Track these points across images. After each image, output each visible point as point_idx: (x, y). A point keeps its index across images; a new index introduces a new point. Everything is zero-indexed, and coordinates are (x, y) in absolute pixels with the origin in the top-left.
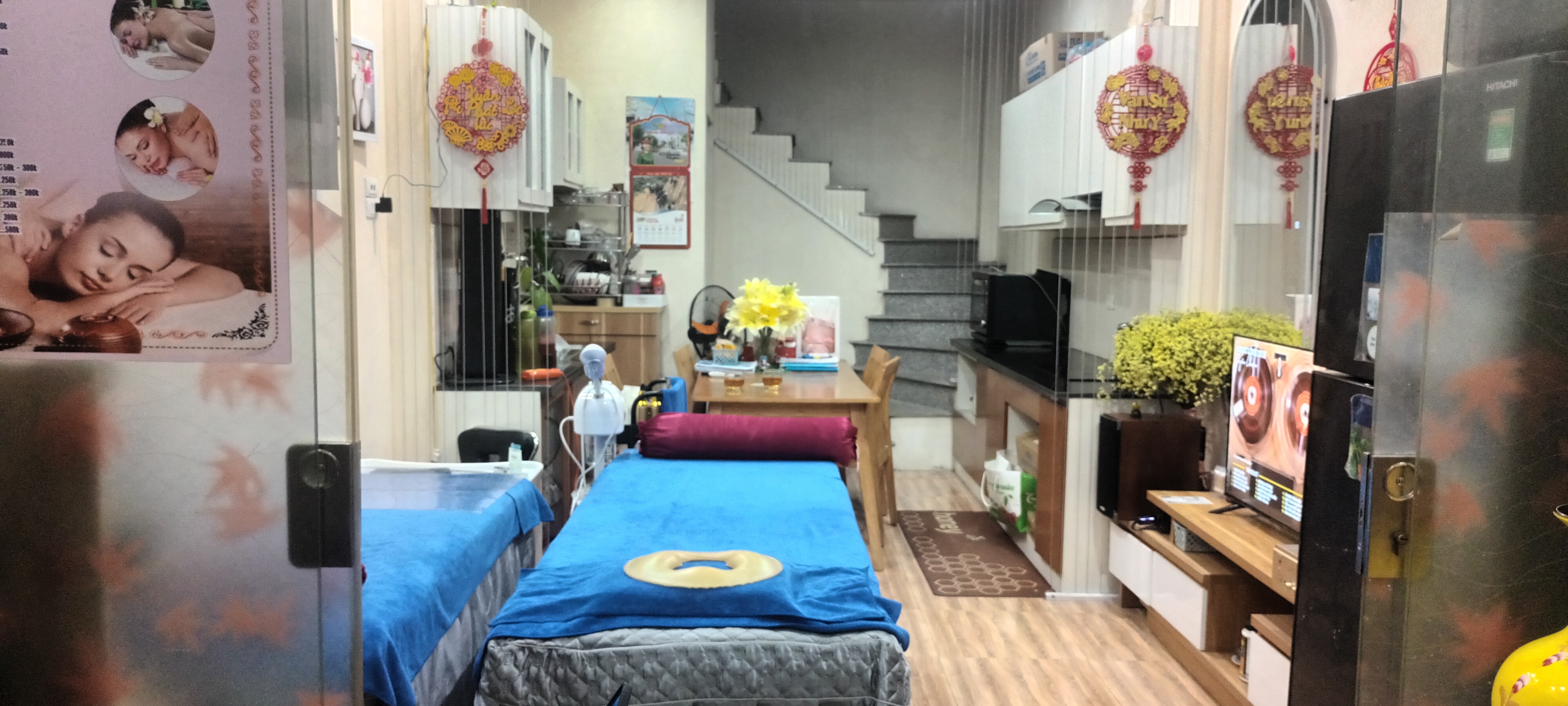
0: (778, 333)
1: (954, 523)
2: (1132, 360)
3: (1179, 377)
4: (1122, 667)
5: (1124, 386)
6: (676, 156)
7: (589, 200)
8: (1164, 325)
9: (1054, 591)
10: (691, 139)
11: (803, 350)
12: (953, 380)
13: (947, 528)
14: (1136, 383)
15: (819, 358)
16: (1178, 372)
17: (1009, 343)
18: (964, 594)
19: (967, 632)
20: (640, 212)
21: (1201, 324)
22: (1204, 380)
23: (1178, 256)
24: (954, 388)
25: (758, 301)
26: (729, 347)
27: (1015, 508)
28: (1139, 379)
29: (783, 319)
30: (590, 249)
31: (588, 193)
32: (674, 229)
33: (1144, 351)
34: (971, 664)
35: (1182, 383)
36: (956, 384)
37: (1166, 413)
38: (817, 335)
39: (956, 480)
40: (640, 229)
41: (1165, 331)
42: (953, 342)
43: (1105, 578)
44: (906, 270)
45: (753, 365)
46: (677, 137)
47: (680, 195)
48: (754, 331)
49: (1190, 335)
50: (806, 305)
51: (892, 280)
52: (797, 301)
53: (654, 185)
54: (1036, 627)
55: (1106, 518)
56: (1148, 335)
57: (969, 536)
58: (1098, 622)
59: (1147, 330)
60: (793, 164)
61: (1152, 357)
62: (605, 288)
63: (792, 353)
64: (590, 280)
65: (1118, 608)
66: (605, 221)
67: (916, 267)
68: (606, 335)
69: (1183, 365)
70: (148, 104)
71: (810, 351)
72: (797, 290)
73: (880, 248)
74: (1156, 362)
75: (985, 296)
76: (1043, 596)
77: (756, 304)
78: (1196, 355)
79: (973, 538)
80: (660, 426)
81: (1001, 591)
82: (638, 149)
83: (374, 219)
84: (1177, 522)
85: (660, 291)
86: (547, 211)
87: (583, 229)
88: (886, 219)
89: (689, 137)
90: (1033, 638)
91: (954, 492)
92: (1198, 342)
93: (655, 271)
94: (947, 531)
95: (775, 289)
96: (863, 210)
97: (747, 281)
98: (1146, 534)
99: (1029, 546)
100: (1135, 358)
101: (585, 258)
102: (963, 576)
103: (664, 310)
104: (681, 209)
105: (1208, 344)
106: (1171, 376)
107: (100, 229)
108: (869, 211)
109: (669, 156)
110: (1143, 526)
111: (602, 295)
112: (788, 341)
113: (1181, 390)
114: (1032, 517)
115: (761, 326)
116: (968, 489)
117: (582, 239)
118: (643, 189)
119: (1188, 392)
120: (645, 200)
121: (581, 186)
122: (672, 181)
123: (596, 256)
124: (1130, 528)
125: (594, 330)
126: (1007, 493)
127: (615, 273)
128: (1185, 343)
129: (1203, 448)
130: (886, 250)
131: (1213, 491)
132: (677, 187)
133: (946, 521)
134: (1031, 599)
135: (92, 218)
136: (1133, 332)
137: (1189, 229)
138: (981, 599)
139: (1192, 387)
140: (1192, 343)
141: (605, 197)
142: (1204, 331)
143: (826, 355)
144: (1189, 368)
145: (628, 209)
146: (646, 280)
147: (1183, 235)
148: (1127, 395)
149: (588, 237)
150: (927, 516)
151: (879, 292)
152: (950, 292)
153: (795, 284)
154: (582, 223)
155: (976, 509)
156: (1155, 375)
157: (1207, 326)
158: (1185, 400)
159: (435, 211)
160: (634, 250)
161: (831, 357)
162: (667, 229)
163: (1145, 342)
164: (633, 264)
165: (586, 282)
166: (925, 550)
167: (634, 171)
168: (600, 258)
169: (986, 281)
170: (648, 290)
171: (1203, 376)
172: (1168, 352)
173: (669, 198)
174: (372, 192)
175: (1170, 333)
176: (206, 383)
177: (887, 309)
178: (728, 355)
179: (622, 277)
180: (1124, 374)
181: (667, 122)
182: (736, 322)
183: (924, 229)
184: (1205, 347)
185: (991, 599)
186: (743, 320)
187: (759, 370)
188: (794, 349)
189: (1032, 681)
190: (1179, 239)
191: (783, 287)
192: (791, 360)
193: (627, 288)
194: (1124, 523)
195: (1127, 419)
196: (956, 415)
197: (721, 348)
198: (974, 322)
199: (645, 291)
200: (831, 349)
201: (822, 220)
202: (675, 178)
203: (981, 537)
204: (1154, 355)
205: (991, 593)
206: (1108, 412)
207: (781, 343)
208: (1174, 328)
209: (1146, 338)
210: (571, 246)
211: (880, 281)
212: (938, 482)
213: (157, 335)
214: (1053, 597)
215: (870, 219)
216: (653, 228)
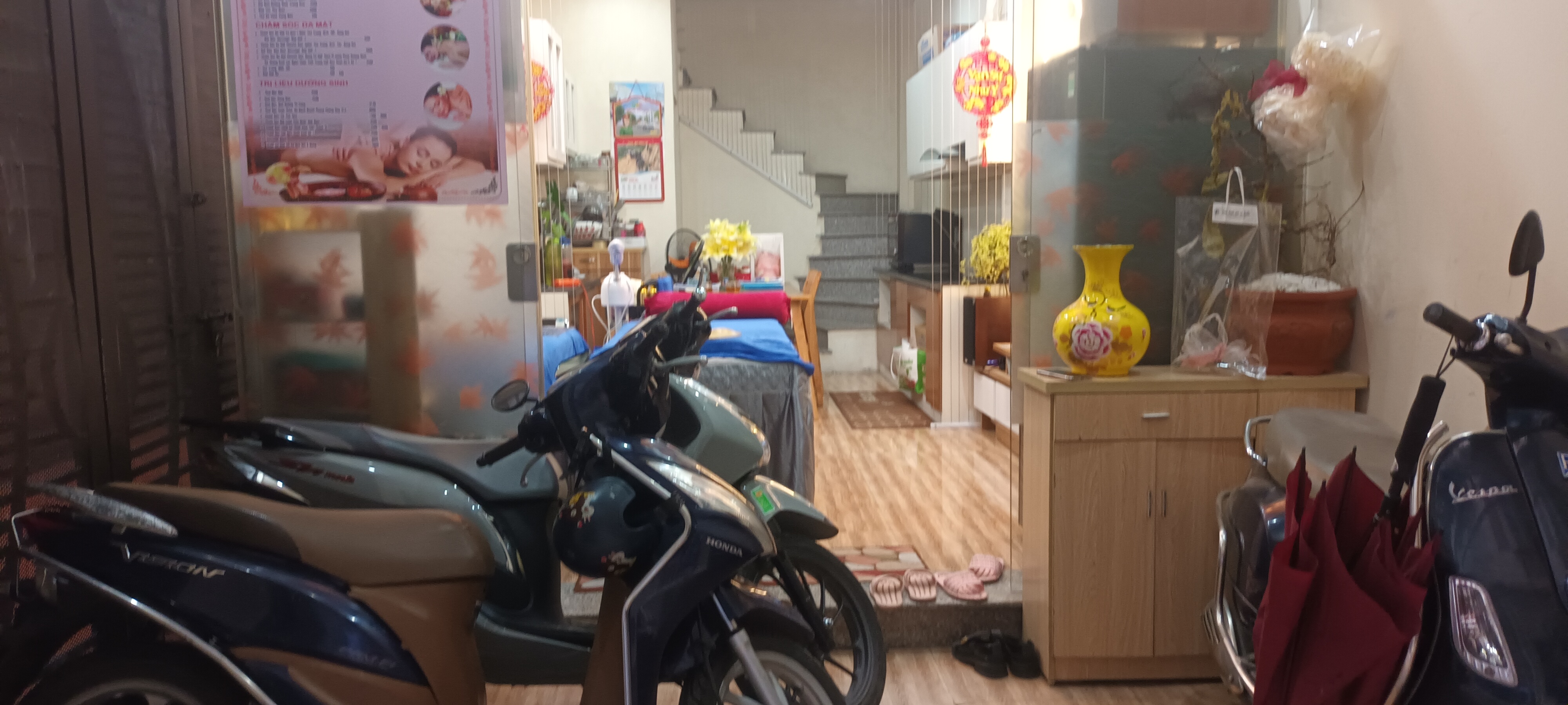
0: (736, 260)
1: (873, 397)
2: (982, 255)
5: (978, 274)
6: (651, 128)
7: (584, 164)
9: (935, 424)
10: (662, 115)
11: (756, 274)
12: (876, 301)
13: (868, 399)
14: (985, 272)
15: (768, 279)
18: (874, 428)
19: (873, 443)
20: (624, 173)
24: (876, 307)
25: (721, 236)
27: (914, 376)
29: (740, 249)
30: (586, 203)
31: (582, 159)
32: (651, 187)
36: (878, 303)
38: (767, 263)
39: (880, 377)
40: (624, 187)
42: (876, 271)
44: (839, 218)
46: (651, 113)
47: (655, 159)
48: (718, 258)
50: (757, 240)
51: (827, 226)
52: (748, 235)
53: (634, 152)
54: (920, 440)
55: (970, 368)
57: (883, 403)
60: (744, 135)
62: (599, 233)
64: (587, 227)
65: (981, 430)
66: (596, 182)
67: (847, 215)
70: (438, 85)
71: (761, 275)
72: (750, 228)
73: (817, 201)
75: (896, 232)
76: (928, 427)
77: (719, 239)
79: (886, 404)
81: (900, 426)
82: (620, 123)
84: (1006, 362)
85: (642, 235)
86: (562, 166)
87: (580, 188)
88: (820, 177)
89: (660, 113)
90: (917, 445)
91: (876, 382)
93: (638, 220)
94: (867, 401)
95: (733, 228)
96: (802, 170)
97: (711, 221)
98: (991, 373)
99: (923, 402)
101: (582, 210)
102: (874, 420)
103: (644, 251)
104: (656, 170)
107: (417, 144)
108: (807, 170)
109: (645, 128)
110: (990, 368)
111: (596, 239)
112: (744, 268)
114: (925, 381)
115: (723, 255)
116: (888, 380)
117: (579, 195)
118: (626, 155)
120: (627, 164)
122: (648, 148)
123: (590, 209)
124: (984, 371)
125: (591, 267)
126: (908, 366)
127: (606, 222)
130: (822, 202)
132: (652, 153)
133: (868, 396)
134: (920, 428)
135: (413, 139)
138: (886, 430)
141: (595, 161)
143: (774, 277)
146: (631, 227)
149: (583, 194)
150: (855, 394)
151: (817, 236)
152: (873, 233)
153: (748, 223)
154: (578, 183)
155: (891, 389)
160: (620, 203)
161: (778, 279)
162: (645, 186)
164: (620, 215)
165: (583, 231)
166: (850, 411)
167: (617, 141)
168: (593, 210)
170: (633, 234)
173: (646, 162)
176: (468, 216)
177: (824, 249)
179: (612, 224)
181: (642, 102)
182: (706, 253)
183: (853, 186)
185: (893, 430)
186: (709, 250)
191: (739, 225)
193: (616, 233)
194: (980, 368)
195: (981, 298)
196: (878, 325)
198: (890, 253)
199: (630, 235)
200: (779, 274)
201: (769, 179)
202: (650, 146)
203: (892, 402)
205: (893, 427)
206: (970, 293)
207: (739, 271)
210: (570, 201)
211: (818, 227)
212: (866, 378)
213: (445, 193)
214: (935, 427)
215: (808, 178)
216: (635, 186)
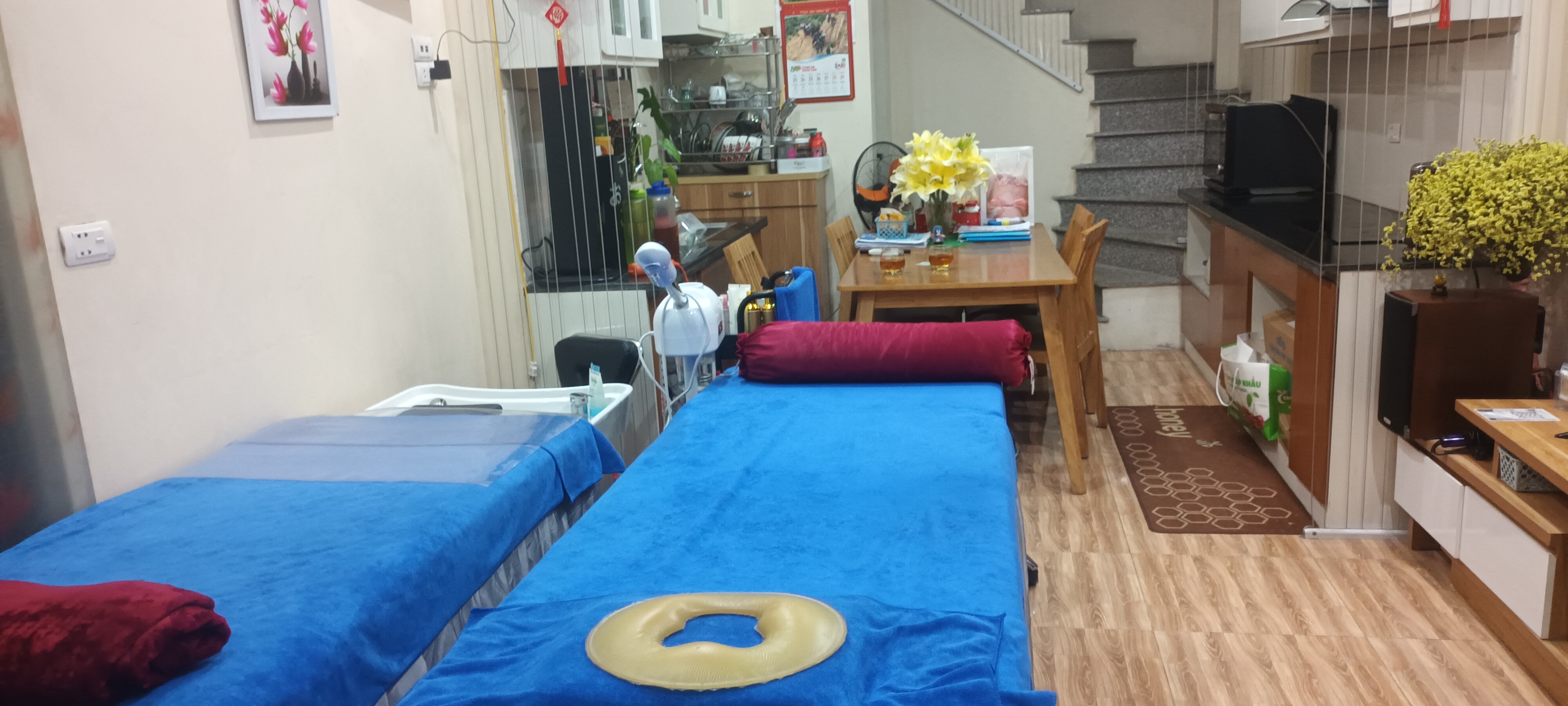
0: (954, 196)
1: (1181, 422)
2: (1435, 217)
3: (1508, 238)
4: (1417, 651)
5: (1423, 253)
7: (734, 49)
8: (1485, 164)
9: (1316, 526)
11: (988, 214)
12: (1181, 240)
13: (1171, 431)
14: (1442, 250)
15: (1009, 224)
16: (1507, 232)
17: (1254, 192)
18: (1191, 530)
19: (1195, 591)
20: (795, 59)
21: (1544, 161)
22: (1548, 242)
23: (1506, 62)
24: (1183, 249)
25: (928, 159)
26: (896, 217)
27: (1262, 409)
28: (1446, 244)
29: (960, 180)
30: (741, 108)
31: (732, 40)
32: (835, 77)
33: (1454, 204)
34: (1199, 640)
35: (1511, 246)
36: (1185, 244)
37: (1482, 287)
38: (1006, 196)
39: (1187, 363)
40: (795, 80)
41: (1488, 173)
42: (1181, 192)
43: (1387, 508)
44: (1123, 107)
45: (924, 238)
47: (840, 35)
48: (924, 194)
49: (1524, 177)
50: (989, 161)
51: (1104, 120)
52: (976, 156)
53: (809, 26)
54: (1290, 582)
55: (1391, 434)
56: (1459, 179)
57: (1199, 442)
58: (1380, 572)
59: (1459, 173)
61: (1466, 211)
62: (757, 152)
63: (975, 219)
64: (739, 144)
65: (1406, 550)
66: (756, 74)
67: (1134, 102)
68: (760, 208)
69: (1516, 222)
71: (998, 216)
72: (977, 142)
73: (1089, 82)
74: (1473, 218)
75: (1222, 133)
76: (1301, 533)
77: (926, 163)
78: (1536, 206)
79: (1205, 444)
80: (764, 341)
81: (1242, 523)
83: (431, 88)
84: (1503, 448)
85: (819, 153)
86: (657, 64)
87: (730, 84)
88: (1096, 46)
90: (1287, 601)
91: (1182, 378)
92: (1539, 188)
93: (815, 129)
94: (1170, 435)
95: (948, 144)
96: (1068, 37)
97: (915, 135)
98: (1453, 460)
99: (1280, 459)
100: (1440, 214)
101: (734, 119)
102: (1189, 502)
103: (826, 175)
104: (840, 53)
105: (1555, 188)
106: (1497, 238)
108: (1075, 38)
110: (1449, 449)
111: (753, 162)
112: (968, 205)
113: (1510, 256)
114: (1284, 421)
115: (933, 190)
116: (1201, 374)
117: (728, 96)
118: (797, 31)
119: (1522, 259)
120: (799, 43)
121: (726, 34)
122: (829, 18)
123: (747, 116)
124: (1429, 449)
125: (746, 203)
126: (1251, 390)
127: (767, 135)
128: (1519, 189)
129: (1539, 337)
130: (1097, 83)
131: (1558, 398)
132: (836, 26)
133: (1170, 420)
134: (1284, 536)
136: (1436, 177)
137: (1524, 22)
138: (1216, 537)
139: (1527, 252)
140: (1530, 188)
141: (751, 44)
142: (1549, 170)
143: (1017, 219)
144: (1524, 225)
145: (780, 57)
146: (804, 140)
147: (1513, 33)
148: (1426, 264)
149: (736, 94)
150: (1146, 412)
151: (1088, 136)
152: (1178, 130)
153: (974, 135)
154: (730, 79)
155: (1209, 402)
156: (1471, 237)
157: (1552, 163)
158: (1514, 270)
159: (505, 73)
161: (1023, 222)
162: (826, 78)
163: (1456, 190)
164: (788, 124)
165: (735, 147)
166: (1140, 463)
167: (785, 10)
168: (751, 118)
169: (1224, 114)
170: (805, 153)
171: (1545, 237)
172: (1491, 203)
173: (827, 39)
174: (424, 54)
175: (1494, 174)
177: (1098, 155)
178: (894, 227)
179: (775, 139)
180: (1423, 237)
182: (903, 186)
183: (1145, 55)
184: (1551, 193)
185: (1228, 537)
186: (910, 183)
187: (931, 242)
188: (978, 214)
189: (1284, 672)
190: (1509, 37)
191: (959, 139)
192: (973, 228)
193: (782, 151)
194: (1420, 441)
195: (1427, 300)
196: (1185, 283)
197: (886, 218)
198: (1208, 166)
199: (801, 153)
200: (1024, 212)
201: (1017, 53)
202: (833, 15)
203: (1215, 443)
204: (1469, 208)
205: (1229, 528)
206: (1398, 288)
207: (962, 207)
208: (1500, 169)
209: (1457, 184)
210: (715, 106)
211: (1091, 122)
212: (1162, 365)
214: (1315, 534)
215: (1076, 47)
216: (811, 79)
